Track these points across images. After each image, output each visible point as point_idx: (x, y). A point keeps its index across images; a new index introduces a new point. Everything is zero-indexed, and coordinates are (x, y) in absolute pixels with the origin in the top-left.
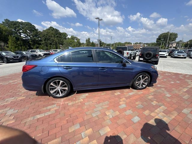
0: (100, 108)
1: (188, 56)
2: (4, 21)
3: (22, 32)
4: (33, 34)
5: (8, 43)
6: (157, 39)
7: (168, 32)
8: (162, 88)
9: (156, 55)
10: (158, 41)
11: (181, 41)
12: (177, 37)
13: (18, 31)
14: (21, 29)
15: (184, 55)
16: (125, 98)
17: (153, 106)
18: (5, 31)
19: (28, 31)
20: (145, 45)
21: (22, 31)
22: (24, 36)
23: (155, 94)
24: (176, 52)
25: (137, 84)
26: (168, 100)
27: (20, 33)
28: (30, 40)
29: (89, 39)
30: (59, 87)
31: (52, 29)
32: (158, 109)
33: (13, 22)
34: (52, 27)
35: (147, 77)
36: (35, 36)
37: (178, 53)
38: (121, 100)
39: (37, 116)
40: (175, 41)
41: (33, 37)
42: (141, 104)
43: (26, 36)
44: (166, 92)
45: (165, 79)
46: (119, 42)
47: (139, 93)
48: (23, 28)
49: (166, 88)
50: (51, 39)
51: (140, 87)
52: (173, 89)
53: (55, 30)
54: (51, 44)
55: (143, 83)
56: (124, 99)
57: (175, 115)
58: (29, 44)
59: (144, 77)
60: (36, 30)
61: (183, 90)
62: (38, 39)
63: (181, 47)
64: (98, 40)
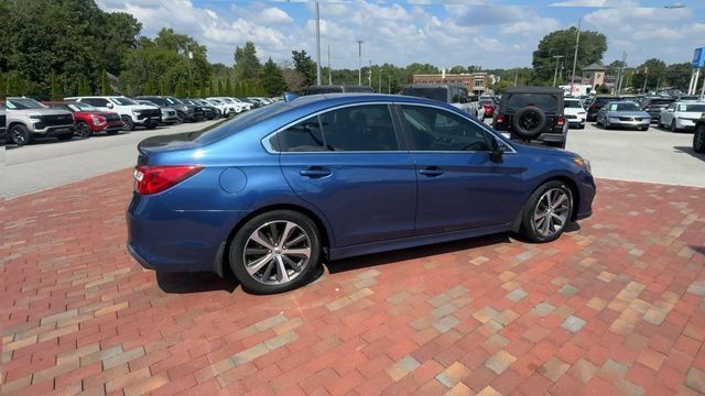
0: (448, 309)
1: (652, 123)
6: (535, 54)
7: (573, 29)
8: (610, 234)
9: (556, 120)
10: (541, 63)
11: (617, 64)
12: (605, 50)
15: (640, 119)
16: (512, 270)
17: (608, 286)
20: (492, 76)
23: (597, 252)
24: (614, 107)
25: (537, 221)
26: (642, 265)
29: (250, 47)
30: (276, 249)
32: (623, 291)
35: (564, 196)
37: (619, 109)
38: (501, 277)
39: (238, 355)
40: (600, 64)
42: (570, 284)
44: (626, 245)
45: (610, 204)
46: (386, 65)
47: (548, 253)
49: (622, 233)
50: (60, 43)
51: (546, 234)
52: (644, 233)
54: (58, 68)
55: (553, 218)
56: (509, 274)
57: (674, 301)
59: (556, 194)
61: (672, 234)
63: (623, 87)
64: (295, 53)
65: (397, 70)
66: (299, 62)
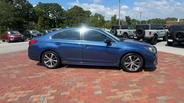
0: (75, 80)
2: (38, 4)
3: (50, 13)
4: (59, 14)
5: (37, 23)
13: (47, 11)
14: (49, 10)
17: (128, 88)
18: (38, 12)
19: (55, 11)
21: (50, 11)
22: (52, 16)
25: (126, 65)
27: (48, 13)
28: (56, 20)
29: (115, 16)
30: (51, 59)
31: (76, 7)
32: (131, 90)
33: (44, 4)
34: (77, 6)
35: (138, 59)
36: (60, 15)
38: (100, 77)
39: (29, 77)
41: (59, 16)
42: (116, 84)
43: (53, 16)
47: (126, 75)
48: (51, 9)
50: (73, 18)
53: (79, 9)
54: (72, 23)
55: (134, 65)
56: (104, 77)
58: (54, 23)
59: (134, 58)
60: (62, 10)
62: (63, 19)
64: (126, 17)
65: (161, 20)
66: (127, 19)
